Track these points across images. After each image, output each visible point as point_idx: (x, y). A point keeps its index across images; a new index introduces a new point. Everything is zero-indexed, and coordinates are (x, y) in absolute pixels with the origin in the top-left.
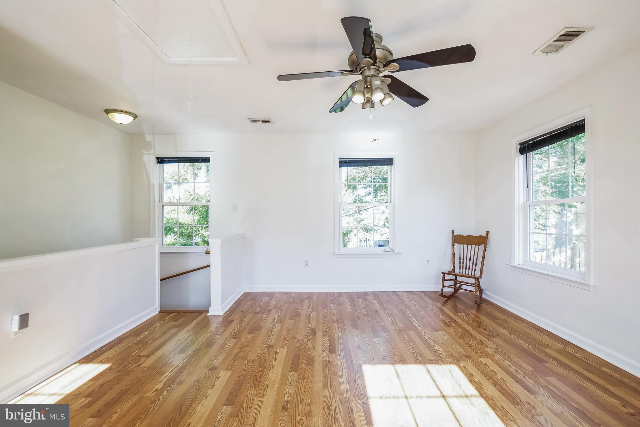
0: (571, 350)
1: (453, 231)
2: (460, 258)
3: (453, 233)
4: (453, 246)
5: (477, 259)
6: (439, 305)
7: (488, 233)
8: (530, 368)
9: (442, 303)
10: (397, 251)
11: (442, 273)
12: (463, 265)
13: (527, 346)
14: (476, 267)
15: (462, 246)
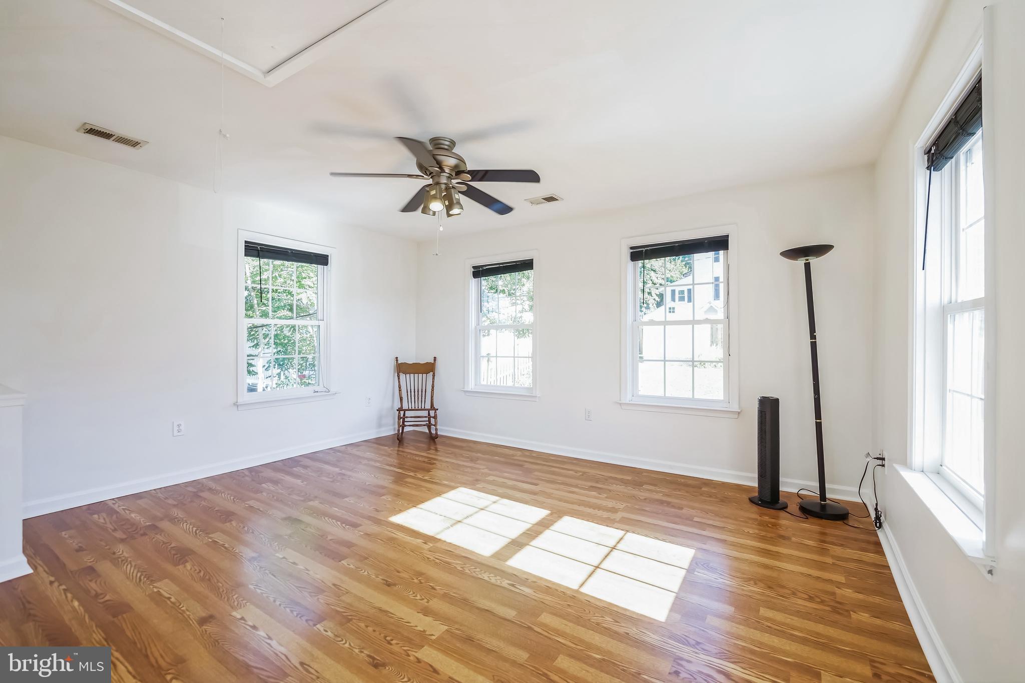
0: (527, 454)
1: (397, 358)
2: (407, 390)
3: (397, 360)
4: (399, 377)
5: (426, 390)
6: (397, 449)
7: (435, 358)
8: (521, 472)
9: (397, 445)
10: (333, 390)
11: (397, 410)
12: (411, 399)
13: (502, 459)
14: (425, 398)
15: (408, 376)
